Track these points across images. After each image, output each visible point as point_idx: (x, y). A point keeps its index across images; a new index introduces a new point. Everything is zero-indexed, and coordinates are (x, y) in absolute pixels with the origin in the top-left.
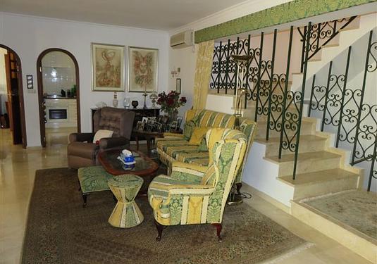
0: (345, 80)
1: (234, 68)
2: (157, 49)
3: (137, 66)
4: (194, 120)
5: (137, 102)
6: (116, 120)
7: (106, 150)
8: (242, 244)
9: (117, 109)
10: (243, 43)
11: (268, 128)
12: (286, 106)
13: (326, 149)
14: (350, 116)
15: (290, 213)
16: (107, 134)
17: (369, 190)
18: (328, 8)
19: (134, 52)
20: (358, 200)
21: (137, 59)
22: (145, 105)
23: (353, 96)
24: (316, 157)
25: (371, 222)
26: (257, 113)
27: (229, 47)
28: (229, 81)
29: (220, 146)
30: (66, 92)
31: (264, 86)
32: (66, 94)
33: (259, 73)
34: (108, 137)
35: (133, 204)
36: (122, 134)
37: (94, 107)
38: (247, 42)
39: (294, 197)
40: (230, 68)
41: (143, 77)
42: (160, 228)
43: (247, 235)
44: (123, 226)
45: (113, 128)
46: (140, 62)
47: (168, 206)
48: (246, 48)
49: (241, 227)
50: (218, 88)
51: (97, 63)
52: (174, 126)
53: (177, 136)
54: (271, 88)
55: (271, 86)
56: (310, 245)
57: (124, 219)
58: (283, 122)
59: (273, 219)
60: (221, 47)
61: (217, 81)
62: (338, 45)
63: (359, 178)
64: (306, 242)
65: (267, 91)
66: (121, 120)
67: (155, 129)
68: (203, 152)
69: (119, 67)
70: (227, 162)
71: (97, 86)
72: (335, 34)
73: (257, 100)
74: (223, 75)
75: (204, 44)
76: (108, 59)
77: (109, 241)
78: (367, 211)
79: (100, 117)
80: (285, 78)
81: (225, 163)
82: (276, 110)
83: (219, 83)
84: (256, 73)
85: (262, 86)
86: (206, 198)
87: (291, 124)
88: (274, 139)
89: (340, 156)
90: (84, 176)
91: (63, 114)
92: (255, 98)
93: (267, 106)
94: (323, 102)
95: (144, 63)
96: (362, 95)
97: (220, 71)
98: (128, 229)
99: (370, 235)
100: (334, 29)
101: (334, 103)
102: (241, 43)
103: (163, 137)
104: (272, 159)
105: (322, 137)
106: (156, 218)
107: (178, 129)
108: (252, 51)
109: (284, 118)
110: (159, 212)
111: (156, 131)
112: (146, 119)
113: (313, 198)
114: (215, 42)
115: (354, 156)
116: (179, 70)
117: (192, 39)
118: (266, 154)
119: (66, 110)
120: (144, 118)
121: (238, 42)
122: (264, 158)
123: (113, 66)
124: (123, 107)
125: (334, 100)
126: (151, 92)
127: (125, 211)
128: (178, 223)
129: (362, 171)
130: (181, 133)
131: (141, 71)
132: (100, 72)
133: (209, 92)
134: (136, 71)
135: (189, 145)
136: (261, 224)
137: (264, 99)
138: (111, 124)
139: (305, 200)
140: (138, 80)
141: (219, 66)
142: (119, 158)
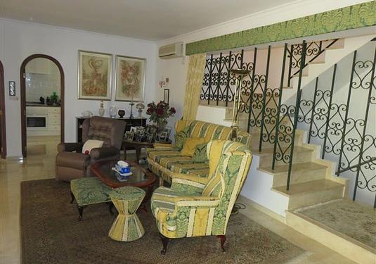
0: (331, 96)
1: (226, 81)
2: (145, 59)
3: (124, 75)
4: (186, 131)
5: (124, 111)
6: (107, 130)
7: (99, 161)
8: (245, 255)
9: (104, 118)
10: (236, 57)
11: (261, 139)
12: (280, 119)
13: (313, 161)
14: (336, 129)
15: (285, 222)
16: (97, 144)
17: (354, 199)
18: (325, 29)
19: (122, 61)
20: (346, 209)
21: (124, 68)
22: (131, 115)
23: (338, 111)
24: (304, 168)
25: (363, 230)
26: (249, 125)
27: (221, 60)
28: (220, 94)
29: (228, 158)
30: (45, 99)
31: (258, 99)
32: (45, 101)
33: (252, 86)
34: (98, 147)
35: (135, 216)
36: (113, 144)
37: (80, 116)
38: (240, 56)
39: (289, 207)
40: (222, 81)
41: (130, 86)
42: (165, 241)
43: (248, 245)
44: (125, 239)
45: (104, 138)
46: (127, 72)
47: (175, 218)
48: (239, 62)
49: (242, 238)
50: (209, 99)
51: (84, 71)
52: (163, 136)
53: (167, 147)
54: (265, 101)
55: (264, 99)
56: (309, 254)
57: (126, 232)
58: (277, 134)
59: (270, 229)
60: (212, 60)
61: (208, 93)
62: (324, 62)
63: (344, 188)
64: (305, 251)
65: (260, 104)
66: (113, 130)
67: (144, 139)
68: (198, 163)
69: (106, 75)
70: (234, 174)
71: (83, 95)
72: (320, 52)
73: (250, 112)
74: (214, 87)
75: (195, 56)
76: (95, 68)
77: (112, 256)
78: (356, 219)
79: (90, 126)
80: (278, 92)
81: (231, 175)
82: (270, 122)
83: (209, 95)
84: (249, 86)
85: (255, 99)
86: (212, 210)
87: (285, 137)
88: (267, 151)
89: (327, 167)
90: (79, 188)
91: (41, 122)
92: (247, 111)
93: (260, 118)
94: (309, 116)
95: (131, 71)
96: (347, 110)
97: (211, 83)
98: (130, 242)
99: (364, 242)
100: (320, 48)
101: (320, 117)
102: (233, 57)
103: (153, 147)
104: (266, 169)
105: (309, 148)
106: (161, 231)
107: (167, 139)
108: (245, 65)
109: (277, 130)
110: (165, 224)
111: (146, 141)
112: (135, 128)
113: (306, 208)
114: (207, 54)
115: (340, 166)
116: (167, 80)
117: (182, 51)
118: (260, 165)
119: (44, 118)
120: (132, 128)
121: (231, 56)
122: (257, 169)
123: (100, 74)
124: (109, 117)
125: (320, 114)
126: (137, 102)
127: (126, 224)
128: (184, 235)
129: (348, 181)
130: (170, 143)
131: (128, 80)
132: (86, 80)
133: (200, 104)
134: (123, 80)
135: (181, 156)
136: (260, 234)
137: (256, 111)
138: (102, 134)
139: (299, 210)
140: (126, 89)
141: (210, 78)
142: (113, 169)
